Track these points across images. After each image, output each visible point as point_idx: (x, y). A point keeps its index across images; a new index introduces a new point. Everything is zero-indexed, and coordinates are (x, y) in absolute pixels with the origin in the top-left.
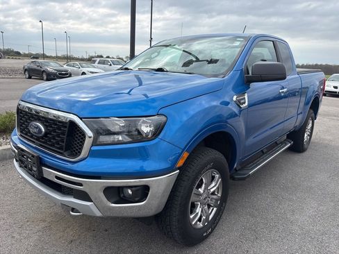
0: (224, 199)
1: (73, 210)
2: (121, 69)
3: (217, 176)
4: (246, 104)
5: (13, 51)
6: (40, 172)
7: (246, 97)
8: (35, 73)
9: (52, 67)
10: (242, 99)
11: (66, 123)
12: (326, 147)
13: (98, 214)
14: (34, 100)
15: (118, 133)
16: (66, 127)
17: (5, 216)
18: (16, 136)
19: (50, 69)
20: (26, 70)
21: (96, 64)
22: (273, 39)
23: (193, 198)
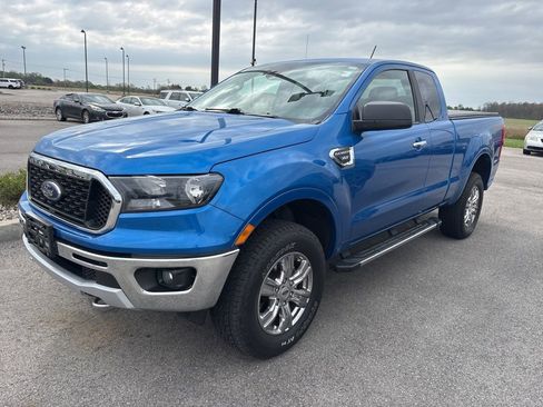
0: (317, 296)
1: (97, 300)
2: (184, 109)
3: (305, 262)
4: (351, 162)
5: (40, 78)
6: (54, 248)
7: (351, 151)
8: (72, 113)
9: (97, 103)
10: (345, 155)
11: (88, 182)
12: (503, 231)
13: (129, 305)
14: (54, 151)
15: (156, 197)
16: (87, 188)
17: (10, 313)
18: (26, 202)
19: (94, 107)
20: (58, 108)
21: (167, 100)
22: (407, 68)
23: (264, 290)
